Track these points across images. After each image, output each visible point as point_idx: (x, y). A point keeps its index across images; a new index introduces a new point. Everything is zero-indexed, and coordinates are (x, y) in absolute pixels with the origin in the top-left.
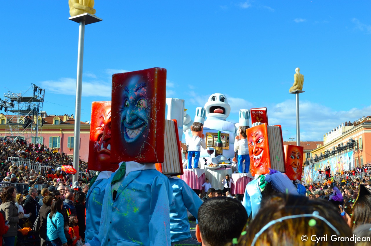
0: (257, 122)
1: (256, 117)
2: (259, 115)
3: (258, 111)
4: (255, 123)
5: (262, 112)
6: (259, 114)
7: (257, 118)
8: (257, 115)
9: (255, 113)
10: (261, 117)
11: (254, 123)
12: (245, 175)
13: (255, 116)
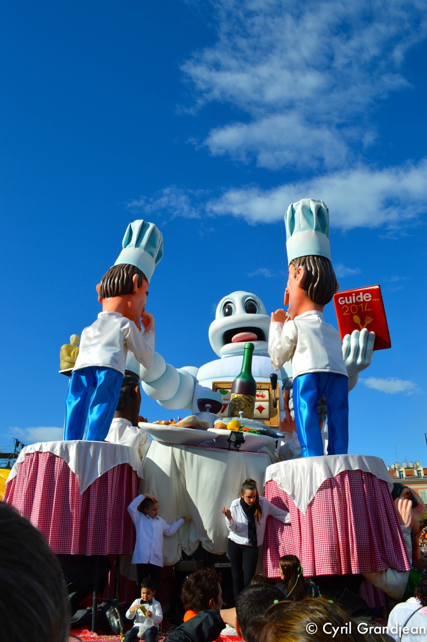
0: (355, 331)
1: (352, 315)
2: (360, 308)
3: (357, 293)
4: (350, 334)
5: (370, 296)
6: (361, 302)
7: (356, 319)
8: (354, 309)
9: (349, 301)
10: (367, 314)
11: (347, 336)
12: (338, 465)
13: (349, 311)
